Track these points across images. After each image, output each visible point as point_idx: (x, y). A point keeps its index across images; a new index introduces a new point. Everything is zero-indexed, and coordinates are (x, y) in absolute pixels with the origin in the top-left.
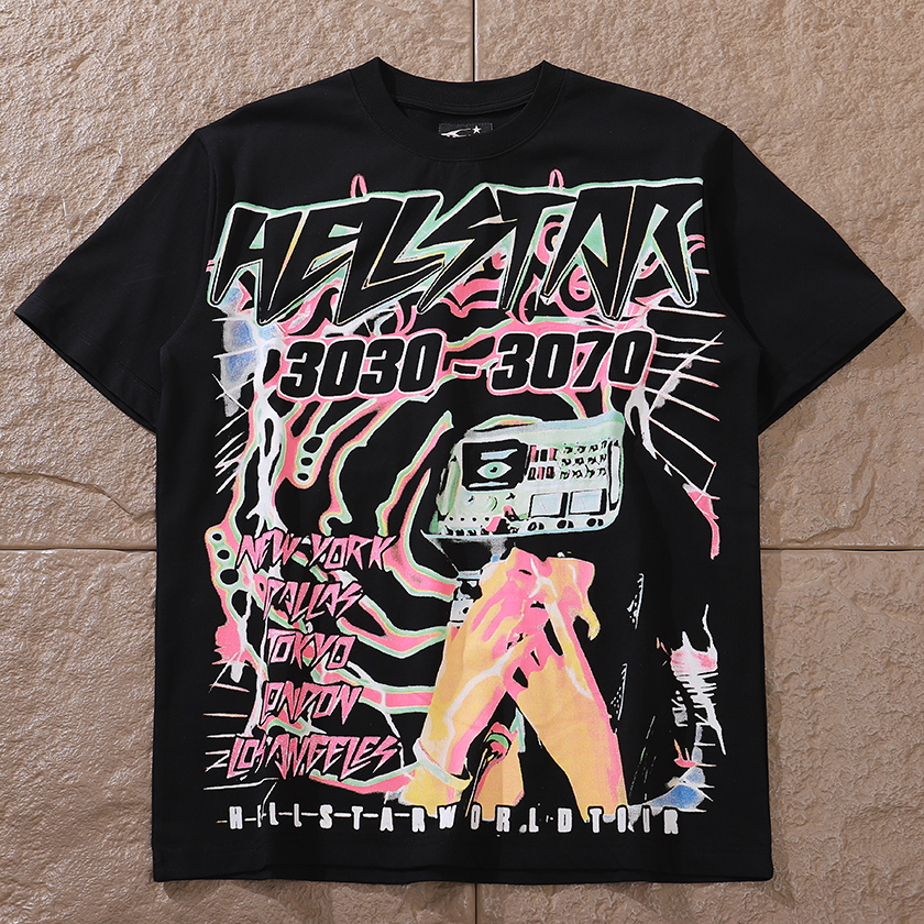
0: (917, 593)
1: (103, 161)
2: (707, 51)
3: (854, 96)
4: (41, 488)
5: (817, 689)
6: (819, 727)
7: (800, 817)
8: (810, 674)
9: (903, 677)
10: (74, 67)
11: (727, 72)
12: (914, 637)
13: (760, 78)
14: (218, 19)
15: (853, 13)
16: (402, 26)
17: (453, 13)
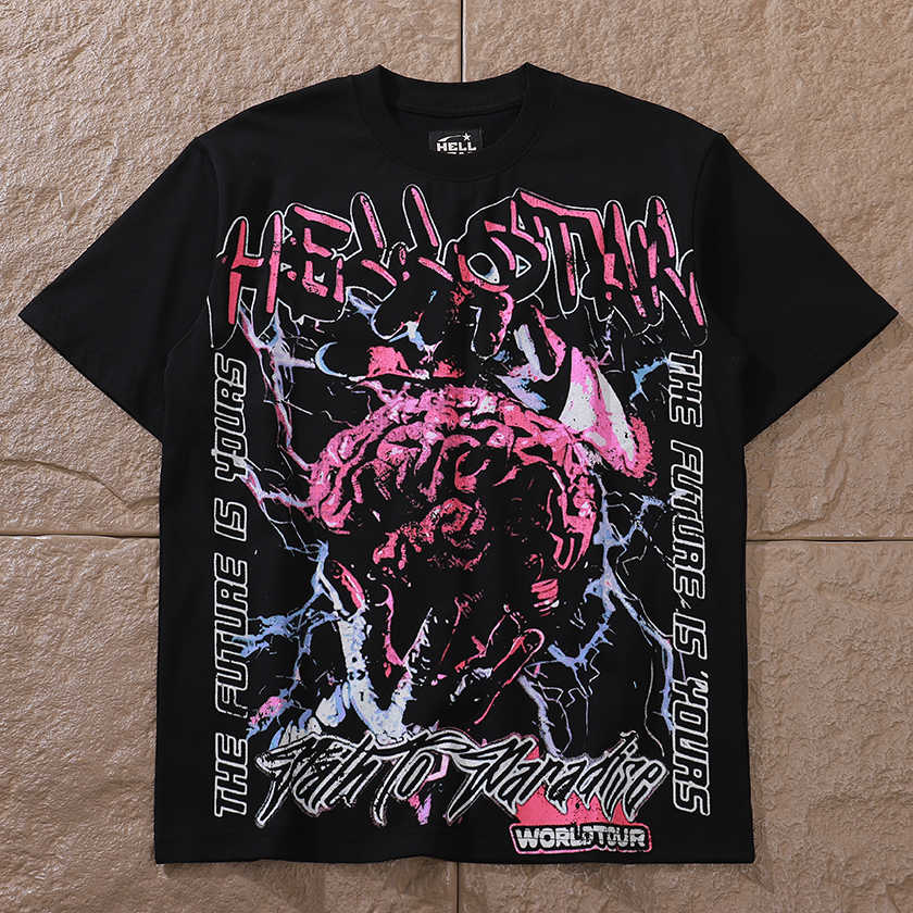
0: (880, 582)
1: (99, 153)
2: (690, 51)
3: (833, 97)
4: (37, 475)
5: (784, 677)
6: (784, 716)
7: (769, 803)
8: (779, 662)
9: (862, 665)
10: (71, 59)
11: (709, 72)
12: (876, 625)
13: (741, 79)
14: (211, 14)
15: (833, 15)
16: (392, 23)
17: (442, 11)
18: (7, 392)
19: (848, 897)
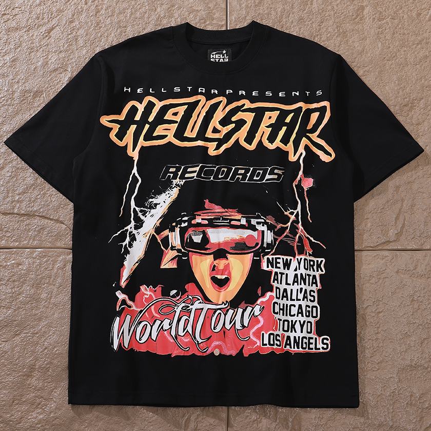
0: (426, 269)
1: (62, 75)
2: (330, 29)
3: (395, 50)
4: (36, 221)
5: (380, 312)
6: (380, 329)
7: (375, 367)
8: (377, 306)
9: (419, 307)
10: (49, 33)
11: (339, 39)
12: (424, 289)
13: (353, 42)
14: (113, 11)
15: (394, 13)
16: (195, 16)
17: (218, 11)
18: (21, 183)
19: (420, 413)
